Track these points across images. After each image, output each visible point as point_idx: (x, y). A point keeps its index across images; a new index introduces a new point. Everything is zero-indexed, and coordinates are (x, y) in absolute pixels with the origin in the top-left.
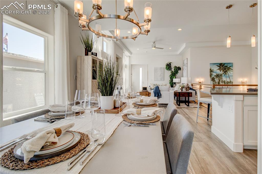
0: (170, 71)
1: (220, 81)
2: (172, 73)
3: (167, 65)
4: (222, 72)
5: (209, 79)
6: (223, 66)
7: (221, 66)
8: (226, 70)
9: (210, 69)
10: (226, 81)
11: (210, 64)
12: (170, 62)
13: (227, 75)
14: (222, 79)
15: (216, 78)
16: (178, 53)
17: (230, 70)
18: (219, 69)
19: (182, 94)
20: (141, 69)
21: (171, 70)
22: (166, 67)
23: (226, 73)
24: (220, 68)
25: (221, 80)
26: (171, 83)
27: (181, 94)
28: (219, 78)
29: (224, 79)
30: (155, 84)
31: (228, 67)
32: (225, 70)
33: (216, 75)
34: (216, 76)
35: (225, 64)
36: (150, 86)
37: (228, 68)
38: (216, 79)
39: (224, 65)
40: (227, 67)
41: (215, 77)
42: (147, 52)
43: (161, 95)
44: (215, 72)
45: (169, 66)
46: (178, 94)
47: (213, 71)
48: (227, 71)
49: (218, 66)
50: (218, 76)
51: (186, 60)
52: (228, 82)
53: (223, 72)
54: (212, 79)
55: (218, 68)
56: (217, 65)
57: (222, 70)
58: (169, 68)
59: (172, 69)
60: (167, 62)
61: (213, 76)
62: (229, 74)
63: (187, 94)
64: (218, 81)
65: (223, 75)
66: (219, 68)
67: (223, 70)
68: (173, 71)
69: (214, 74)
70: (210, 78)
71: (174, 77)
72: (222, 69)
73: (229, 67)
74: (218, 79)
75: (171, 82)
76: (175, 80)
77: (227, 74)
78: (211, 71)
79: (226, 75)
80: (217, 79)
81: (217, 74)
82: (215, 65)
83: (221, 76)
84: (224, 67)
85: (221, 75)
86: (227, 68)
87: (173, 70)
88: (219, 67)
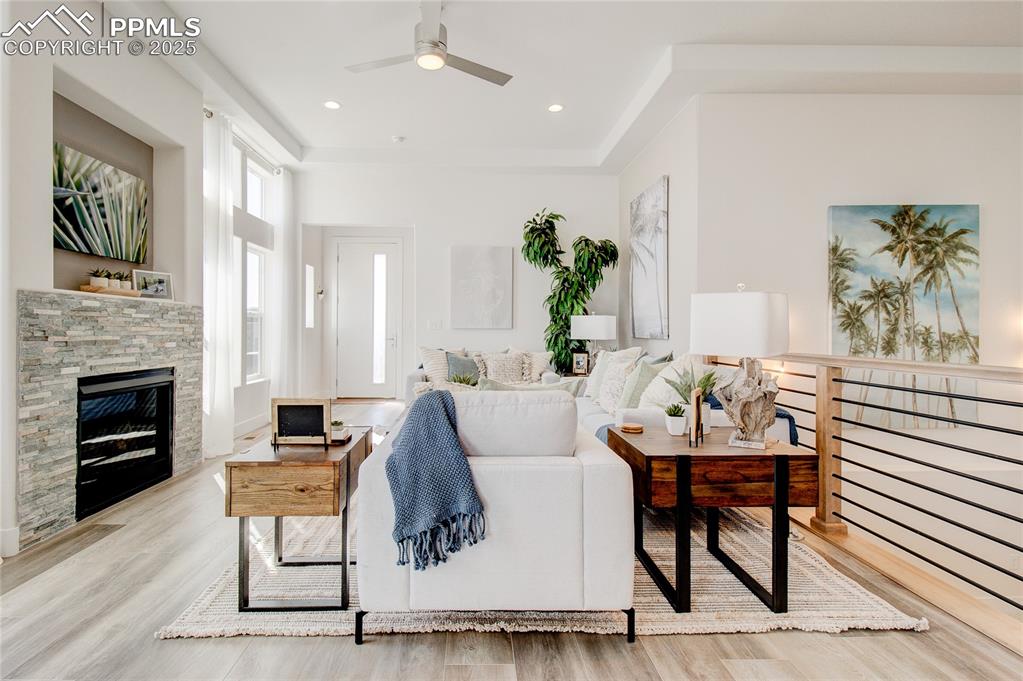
0: (553, 268)
1: (894, 330)
2: (566, 280)
3: (533, 230)
4: (908, 270)
5: (827, 317)
6: (917, 226)
7: (905, 228)
8: (936, 254)
9: (834, 250)
10: (935, 329)
11: (834, 208)
12: (547, 213)
13: (945, 291)
14: (910, 320)
15: (872, 313)
16: (600, 155)
17: (961, 254)
18: (890, 248)
19: (714, 475)
20: (380, 261)
21: (556, 261)
22: (524, 243)
23: (933, 276)
24: (900, 240)
25: (902, 326)
26: (556, 344)
27: (706, 480)
28: (890, 308)
29: (924, 314)
30: (456, 349)
31: (950, 231)
32: (927, 251)
33: (872, 290)
34: (870, 297)
35: (926, 211)
36: (422, 367)
37: (946, 241)
38: (869, 319)
39: (922, 217)
40: (938, 230)
41: (866, 304)
42: (402, 139)
43: (478, 506)
44: (865, 271)
45: (542, 240)
46: (671, 476)
47: (850, 264)
48: (942, 265)
49: (884, 227)
50: (881, 294)
51: (661, 191)
52: (949, 337)
53: (920, 269)
54: (848, 316)
55: (885, 243)
56: (878, 217)
57: (909, 255)
58: (541, 248)
59: (560, 257)
60: (534, 210)
61: (851, 298)
62: (957, 282)
63: (767, 478)
64: (884, 328)
65: (918, 290)
66: (888, 238)
67: (917, 256)
68: (567, 269)
69: (860, 283)
70: (835, 307)
71: (578, 308)
72: (913, 248)
73: (957, 234)
74: (883, 315)
75: (557, 336)
76: (582, 327)
77: (944, 281)
78: (840, 260)
79: (938, 287)
80: (877, 316)
81: (875, 285)
82: (866, 219)
83: (902, 294)
84: (921, 231)
85: (904, 290)
86: (940, 240)
87: (568, 260)
88: (894, 231)
